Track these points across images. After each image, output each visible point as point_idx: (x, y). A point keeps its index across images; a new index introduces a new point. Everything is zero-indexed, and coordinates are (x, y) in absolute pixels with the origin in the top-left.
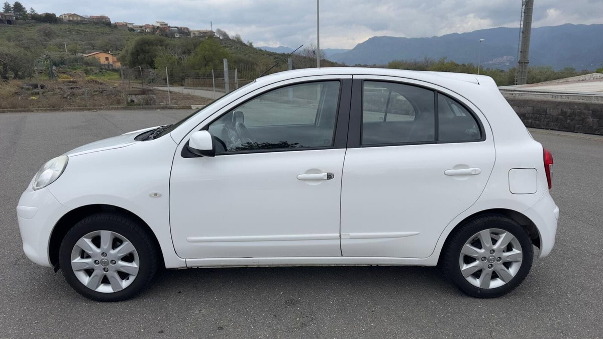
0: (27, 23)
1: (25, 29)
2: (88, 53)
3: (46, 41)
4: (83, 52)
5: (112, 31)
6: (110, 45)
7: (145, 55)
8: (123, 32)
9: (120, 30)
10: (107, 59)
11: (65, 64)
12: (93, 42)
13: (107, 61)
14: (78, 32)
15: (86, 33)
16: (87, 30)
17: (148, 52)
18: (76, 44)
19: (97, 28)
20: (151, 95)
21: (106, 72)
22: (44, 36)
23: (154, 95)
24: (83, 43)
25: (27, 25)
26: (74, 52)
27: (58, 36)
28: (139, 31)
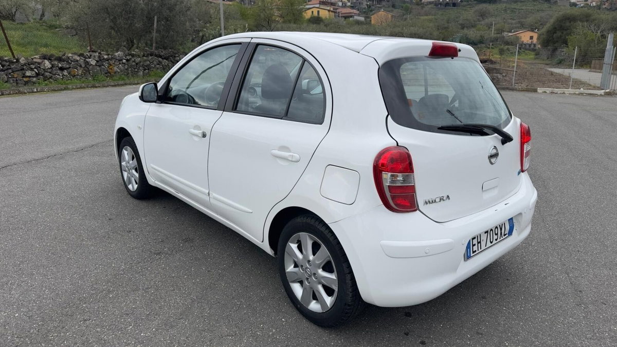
0: (469, 5)
1: (466, 10)
2: (514, 32)
3: (479, 21)
4: (510, 32)
5: (550, 7)
6: (540, 23)
7: (562, 33)
8: (563, 7)
9: (560, 6)
10: (531, 38)
11: (483, 43)
12: (522, 20)
13: (530, 41)
14: (512, 11)
15: (520, 11)
16: (523, 8)
17: (568, 29)
18: (505, 22)
19: (535, 5)
20: (496, 75)
21: (524, 52)
22: (479, 16)
23: (498, 75)
24: (514, 22)
25: (468, 6)
26: (500, 31)
27: (492, 16)
28: (582, 5)
